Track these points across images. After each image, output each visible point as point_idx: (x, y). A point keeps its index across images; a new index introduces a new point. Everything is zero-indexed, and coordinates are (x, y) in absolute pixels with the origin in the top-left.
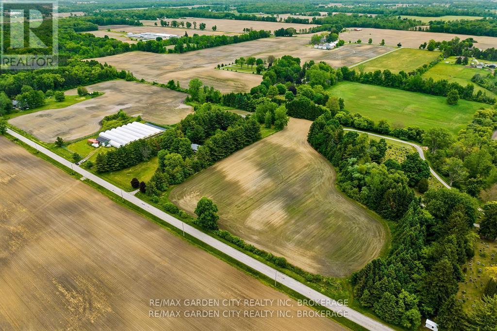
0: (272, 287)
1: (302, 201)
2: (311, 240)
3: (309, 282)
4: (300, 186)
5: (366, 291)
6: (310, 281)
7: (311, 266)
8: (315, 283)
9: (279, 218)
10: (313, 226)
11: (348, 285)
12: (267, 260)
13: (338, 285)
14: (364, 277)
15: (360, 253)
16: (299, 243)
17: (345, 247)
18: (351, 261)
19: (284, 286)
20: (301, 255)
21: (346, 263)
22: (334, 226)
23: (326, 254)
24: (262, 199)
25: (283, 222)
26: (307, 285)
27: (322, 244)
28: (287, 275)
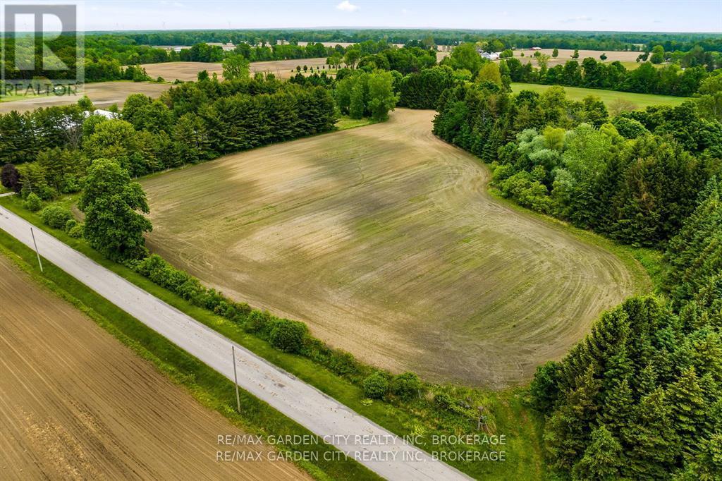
0: (225, 414)
1: (400, 212)
2: (407, 285)
3: (370, 401)
4: (401, 189)
5: (602, 434)
6: (377, 397)
7: (388, 351)
8: (395, 404)
9: (328, 240)
10: (419, 256)
11: (519, 415)
12: (248, 331)
13: (481, 411)
14: (591, 369)
15: (560, 320)
16: (366, 293)
17: (510, 305)
18: (529, 341)
19: (273, 412)
20: (364, 320)
21: (514, 344)
22: (478, 259)
23: (448, 320)
24: (299, 208)
25: (335, 248)
26: (363, 412)
27: (439, 294)
28: (297, 374)
